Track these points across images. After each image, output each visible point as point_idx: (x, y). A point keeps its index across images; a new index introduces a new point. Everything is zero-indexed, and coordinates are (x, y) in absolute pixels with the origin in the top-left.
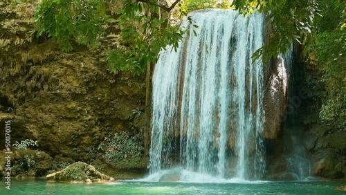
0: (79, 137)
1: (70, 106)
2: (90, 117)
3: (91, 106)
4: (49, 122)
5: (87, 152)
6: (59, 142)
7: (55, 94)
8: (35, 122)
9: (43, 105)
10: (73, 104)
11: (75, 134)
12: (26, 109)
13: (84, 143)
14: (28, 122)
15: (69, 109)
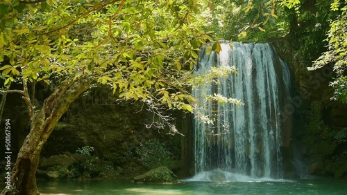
0: (119, 143)
1: (114, 117)
2: (128, 126)
3: (129, 117)
4: (96, 130)
5: (124, 156)
6: (103, 148)
7: (104, 106)
8: (85, 131)
9: (93, 116)
10: (117, 116)
11: (116, 141)
12: (79, 119)
13: (122, 149)
14: (79, 130)
15: (113, 119)
